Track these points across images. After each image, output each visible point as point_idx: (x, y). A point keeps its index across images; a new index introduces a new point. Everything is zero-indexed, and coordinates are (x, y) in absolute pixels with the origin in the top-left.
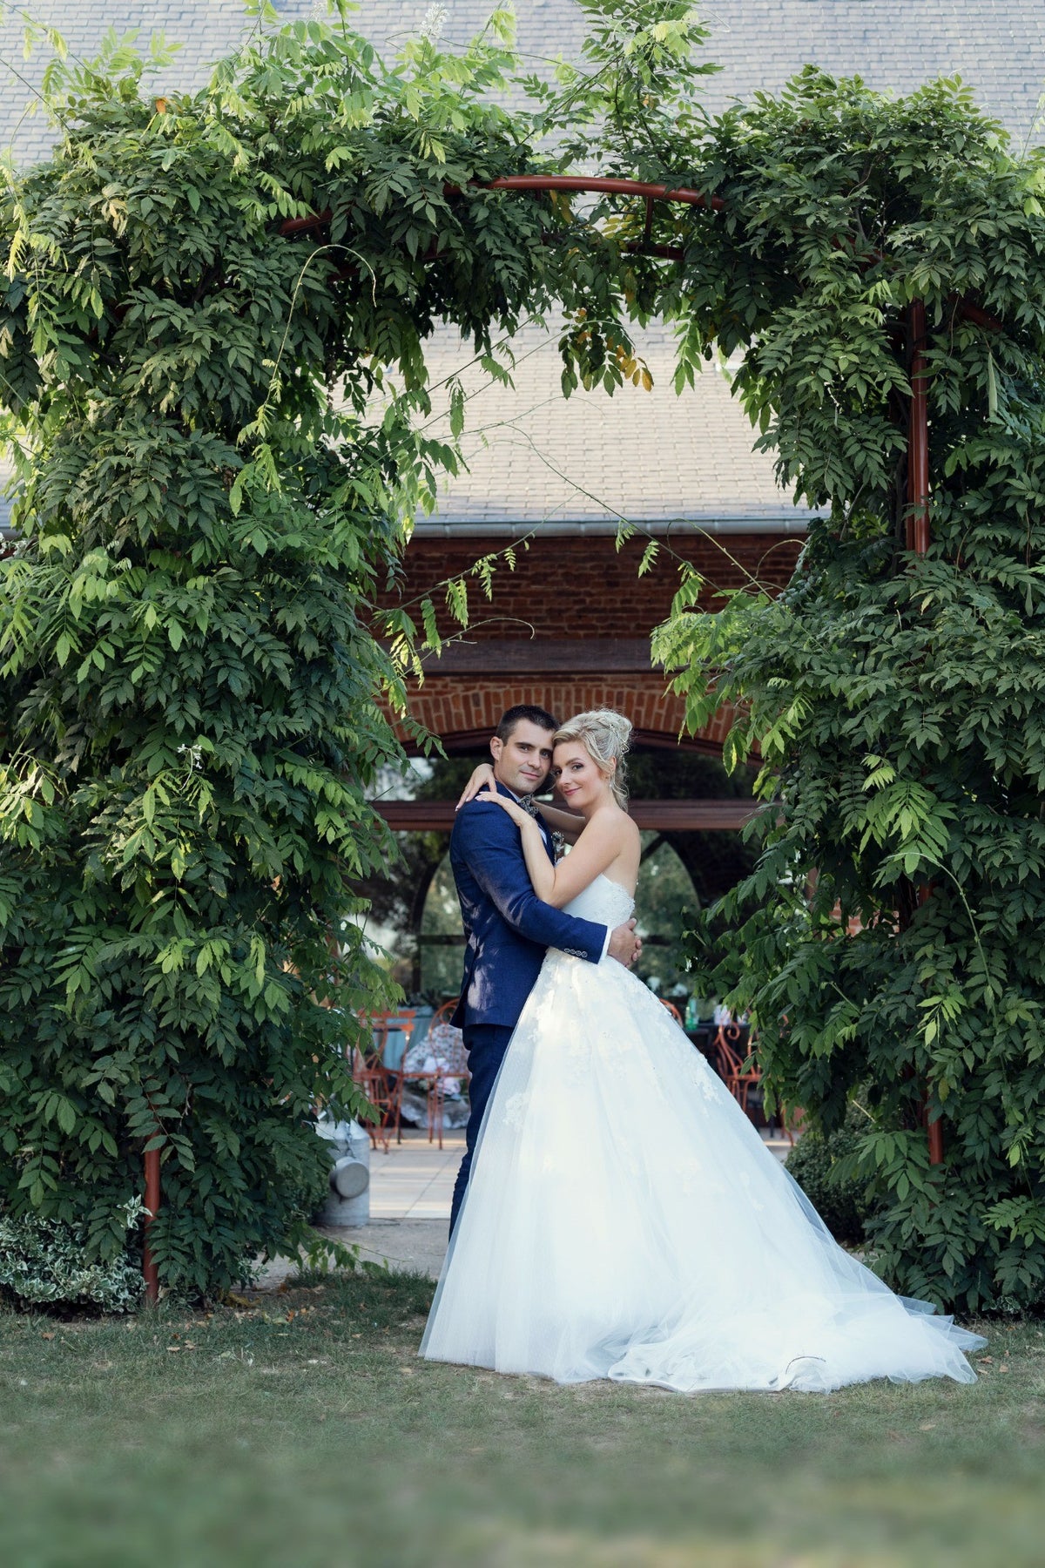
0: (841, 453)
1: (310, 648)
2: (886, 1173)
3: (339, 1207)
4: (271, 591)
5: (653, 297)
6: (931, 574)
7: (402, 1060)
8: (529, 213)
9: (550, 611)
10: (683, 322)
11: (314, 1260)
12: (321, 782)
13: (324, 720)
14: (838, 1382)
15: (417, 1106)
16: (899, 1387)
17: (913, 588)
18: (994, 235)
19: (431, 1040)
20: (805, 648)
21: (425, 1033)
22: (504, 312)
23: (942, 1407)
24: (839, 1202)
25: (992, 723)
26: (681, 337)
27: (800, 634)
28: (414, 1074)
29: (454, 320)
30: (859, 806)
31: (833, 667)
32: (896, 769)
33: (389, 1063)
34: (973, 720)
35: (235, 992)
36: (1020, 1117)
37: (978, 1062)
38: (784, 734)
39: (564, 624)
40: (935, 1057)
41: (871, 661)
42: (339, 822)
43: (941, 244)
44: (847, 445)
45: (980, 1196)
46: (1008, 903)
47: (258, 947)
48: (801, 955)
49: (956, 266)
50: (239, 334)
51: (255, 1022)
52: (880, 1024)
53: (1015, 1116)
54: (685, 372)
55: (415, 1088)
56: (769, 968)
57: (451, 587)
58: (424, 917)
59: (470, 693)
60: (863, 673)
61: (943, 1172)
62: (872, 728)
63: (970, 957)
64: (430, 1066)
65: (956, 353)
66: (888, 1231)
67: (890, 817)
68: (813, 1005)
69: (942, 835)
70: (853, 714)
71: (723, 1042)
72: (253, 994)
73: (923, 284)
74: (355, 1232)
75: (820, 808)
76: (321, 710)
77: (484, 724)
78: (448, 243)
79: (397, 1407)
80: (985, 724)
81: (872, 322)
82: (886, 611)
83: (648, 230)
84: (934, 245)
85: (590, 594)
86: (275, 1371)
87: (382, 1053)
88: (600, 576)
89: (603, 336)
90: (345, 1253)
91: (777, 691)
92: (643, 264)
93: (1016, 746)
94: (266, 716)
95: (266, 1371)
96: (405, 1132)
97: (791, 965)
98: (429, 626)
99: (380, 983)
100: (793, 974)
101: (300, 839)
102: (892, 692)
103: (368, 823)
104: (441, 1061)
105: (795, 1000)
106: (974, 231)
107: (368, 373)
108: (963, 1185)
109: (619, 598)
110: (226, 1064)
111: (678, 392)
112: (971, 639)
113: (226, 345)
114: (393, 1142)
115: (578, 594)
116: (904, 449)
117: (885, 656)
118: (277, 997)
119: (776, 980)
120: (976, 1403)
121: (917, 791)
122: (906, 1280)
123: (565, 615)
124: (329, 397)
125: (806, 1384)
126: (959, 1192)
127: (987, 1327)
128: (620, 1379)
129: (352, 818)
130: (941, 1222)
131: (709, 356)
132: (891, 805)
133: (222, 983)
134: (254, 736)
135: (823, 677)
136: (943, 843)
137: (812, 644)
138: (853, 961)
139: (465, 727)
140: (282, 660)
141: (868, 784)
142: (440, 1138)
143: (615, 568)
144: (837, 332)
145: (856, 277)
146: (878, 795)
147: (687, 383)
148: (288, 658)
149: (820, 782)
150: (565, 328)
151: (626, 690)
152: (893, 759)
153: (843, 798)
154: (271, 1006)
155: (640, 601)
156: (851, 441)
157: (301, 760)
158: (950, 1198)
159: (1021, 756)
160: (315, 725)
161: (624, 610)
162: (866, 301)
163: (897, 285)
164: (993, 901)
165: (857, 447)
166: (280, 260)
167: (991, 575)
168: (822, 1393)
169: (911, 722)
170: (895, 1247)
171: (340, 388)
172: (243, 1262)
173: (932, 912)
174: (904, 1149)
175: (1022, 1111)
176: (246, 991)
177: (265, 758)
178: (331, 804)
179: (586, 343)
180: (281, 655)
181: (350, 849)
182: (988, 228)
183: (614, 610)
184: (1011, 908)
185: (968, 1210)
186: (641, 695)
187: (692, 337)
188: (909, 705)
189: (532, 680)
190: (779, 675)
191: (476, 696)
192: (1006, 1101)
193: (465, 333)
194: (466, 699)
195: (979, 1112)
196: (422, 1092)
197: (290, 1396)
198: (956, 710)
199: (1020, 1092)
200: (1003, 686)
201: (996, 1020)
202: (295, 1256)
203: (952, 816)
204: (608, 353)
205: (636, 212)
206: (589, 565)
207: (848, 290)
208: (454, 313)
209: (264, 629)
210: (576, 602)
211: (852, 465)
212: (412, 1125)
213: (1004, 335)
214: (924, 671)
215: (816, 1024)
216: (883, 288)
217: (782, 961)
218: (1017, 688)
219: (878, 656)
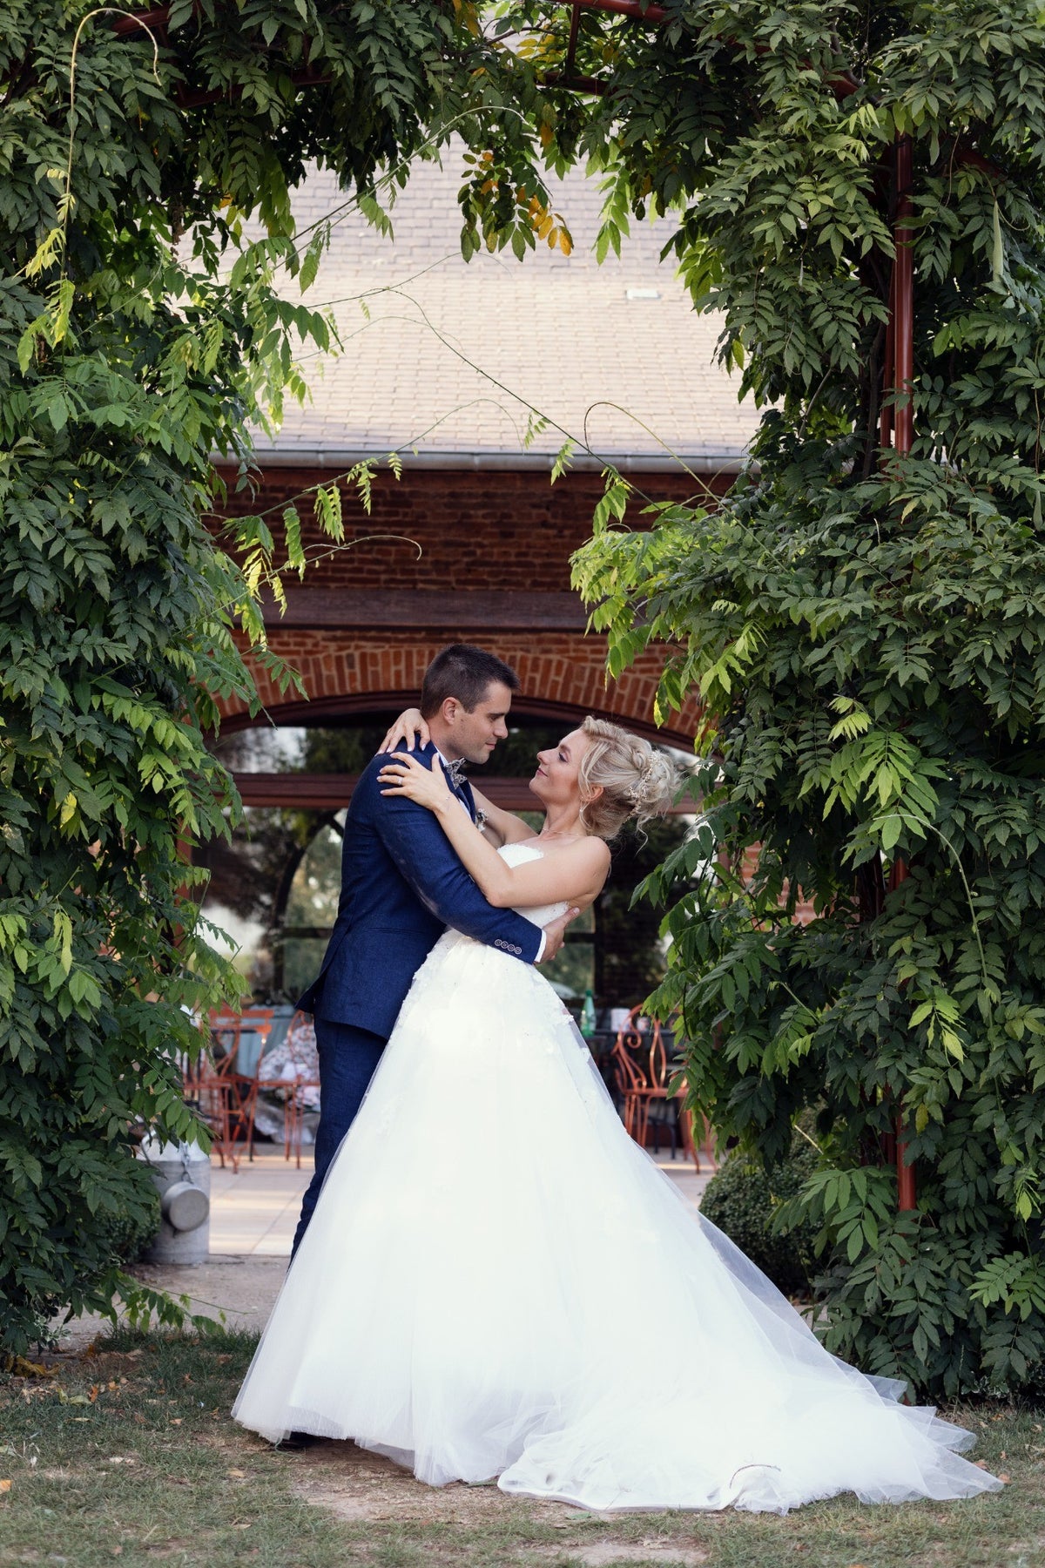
0: (807, 323)
1: (136, 549)
2: (836, 1221)
3: (172, 1242)
4: (89, 474)
5: (574, 139)
6: (916, 475)
7: (258, 1065)
8: (427, 18)
9: (436, 563)
10: (609, 175)
11: (134, 1314)
12: (149, 720)
13: (154, 642)
14: (798, 1499)
15: (274, 1118)
16: (877, 1507)
17: (894, 490)
18: (1010, 52)
19: (290, 1044)
20: (759, 565)
21: (284, 1036)
22: (393, 156)
23: (935, 1537)
24: (768, 1245)
25: (996, 657)
26: (606, 194)
27: (751, 550)
28: (269, 1082)
29: (330, 166)
30: (822, 761)
31: (793, 588)
32: (872, 715)
33: (243, 1069)
34: (972, 652)
35: (32, 981)
36: (1019, 1155)
37: (967, 1084)
38: (730, 670)
39: (452, 578)
40: (912, 1078)
41: (841, 580)
42: (170, 768)
43: (941, 61)
44: (815, 313)
45: (965, 1254)
46: (1009, 886)
47: (63, 925)
48: (741, 948)
49: (958, 90)
50: (53, 148)
51: (58, 1017)
52: (844, 1036)
53: (1011, 1155)
54: (612, 233)
55: (272, 1098)
56: (700, 963)
57: (321, 494)
58: (289, 908)
59: (344, 653)
60: (830, 595)
61: (916, 1221)
62: (843, 663)
63: (958, 953)
64: (289, 1073)
65: (954, 203)
66: (844, 1293)
67: (864, 777)
68: (756, 1011)
69: (929, 799)
70: (820, 643)
71: (622, 1051)
72: (55, 983)
73: (916, 110)
74: (190, 1272)
75: (774, 765)
76: (151, 627)
77: (359, 688)
78: (323, 51)
79: (219, 1534)
80: (988, 658)
81: (852, 158)
82: (858, 520)
83: (570, 59)
84: (932, 62)
85: (480, 545)
86: (63, 1475)
87: (236, 1055)
88: (493, 525)
89: (514, 185)
90: (170, 1306)
91: (723, 617)
92: (563, 100)
93: (1023, 687)
94: (80, 634)
95: (51, 1475)
96: (258, 1147)
97: (728, 959)
98: (292, 540)
99: (218, 974)
100: (730, 971)
101: (121, 787)
102: (870, 617)
103: (209, 774)
104: (302, 1067)
105: (730, 1005)
106: (984, 46)
107: (223, 225)
108: (942, 1237)
109: (513, 551)
110: (25, 1069)
111: (600, 260)
112: (968, 554)
113: (33, 158)
114: (244, 1160)
115: (468, 545)
116: (886, 320)
117: (859, 575)
118: (87, 989)
119: (708, 978)
120: (978, 1532)
121: (897, 742)
122: (867, 1354)
123: (453, 568)
124: (173, 251)
125: (756, 1501)
126: (936, 1247)
127: (969, 1415)
128: (514, 1490)
129: (188, 766)
130: (912, 1285)
131: (640, 214)
132: (864, 761)
133: (17, 969)
134: (63, 657)
135: (780, 600)
136: (931, 809)
137: (767, 561)
138: (807, 954)
139: (338, 691)
140: (100, 564)
141: (836, 732)
142: (298, 1155)
143: (509, 516)
144: (805, 169)
145: (833, 101)
146: (845, 748)
147: (611, 252)
148: (108, 563)
149: (773, 731)
150: (467, 174)
151: (519, 654)
152: (865, 701)
153: (801, 752)
154: (77, 999)
155: (537, 555)
156: (820, 308)
157: (126, 691)
158: (925, 1254)
159: (1030, 700)
160: (142, 644)
161: (519, 564)
162: (845, 131)
163: (884, 113)
164: (990, 883)
165: (827, 317)
166: (108, 57)
167: (991, 477)
168: (776, 1515)
169: (892, 655)
170: (854, 1311)
171: (187, 240)
172: (40, 1321)
173: (910, 896)
174: (862, 1193)
175: (1022, 1147)
176: (46, 980)
177: (78, 687)
178: (161, 747)
179: (490, 194)
180: (99, 557)
181: (184, 803)
182: (1002, 42)
183: (508, 564)
184: (1013, 892)
185: (948, 1270)
186: (536, 660)
187: (620, 193)
188: (890, 633)
189: (413, 640)
190: (725, 598)
191: (350, 657)
192: (999, 1135)
193: (344, 182)
194: (339, 660)
195: (964, 1147)
196: (279, 1102)
197: (78, 1516)
198: (949, 640)
199: (1020, 1127)
200: (1011, 609)
201: (992, 1033)
202: (108, 1310)
203: (940, 774)
204: (517, 207)
205: (556, 32)
206: (481, 512)
207: (820, 119)
208: (331, 158)
209: (77, 523)
210: (466, 554)
211: (820, 339)
212: (268, 1139)
213: (1011, 183)
214: (911, 591)
215: (759, 1034)
216: (866, 114)
217: (715, 955)
218: (1031, 612)
219: (850, 576)
